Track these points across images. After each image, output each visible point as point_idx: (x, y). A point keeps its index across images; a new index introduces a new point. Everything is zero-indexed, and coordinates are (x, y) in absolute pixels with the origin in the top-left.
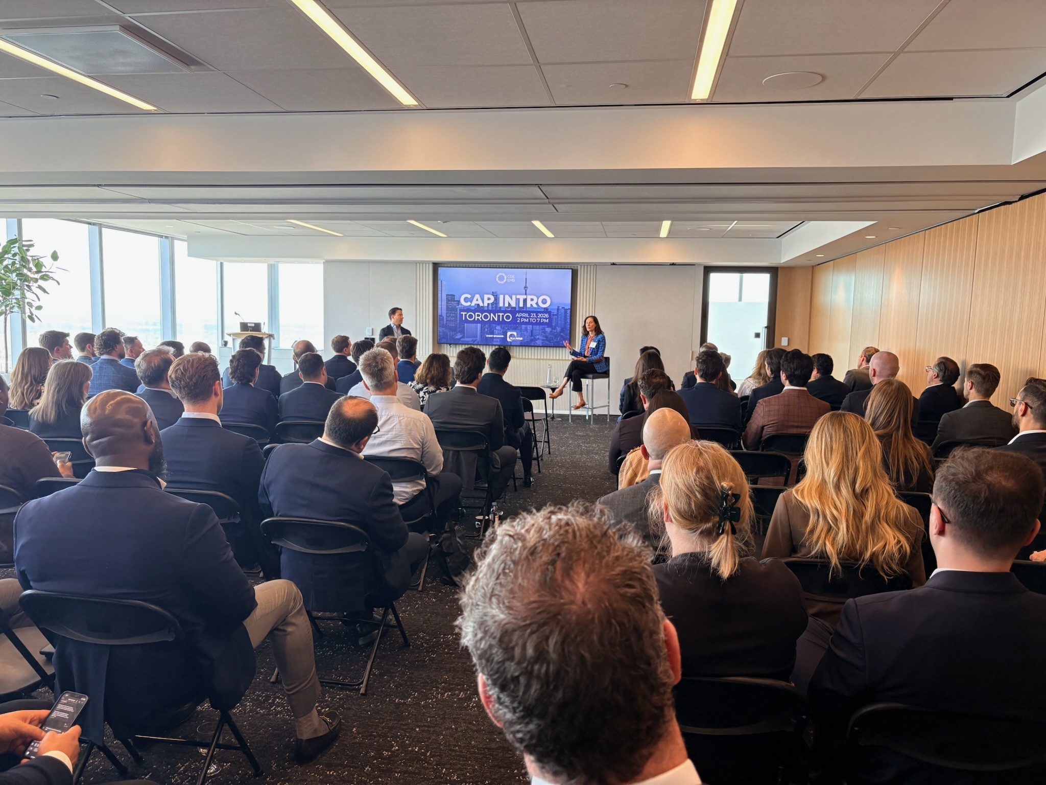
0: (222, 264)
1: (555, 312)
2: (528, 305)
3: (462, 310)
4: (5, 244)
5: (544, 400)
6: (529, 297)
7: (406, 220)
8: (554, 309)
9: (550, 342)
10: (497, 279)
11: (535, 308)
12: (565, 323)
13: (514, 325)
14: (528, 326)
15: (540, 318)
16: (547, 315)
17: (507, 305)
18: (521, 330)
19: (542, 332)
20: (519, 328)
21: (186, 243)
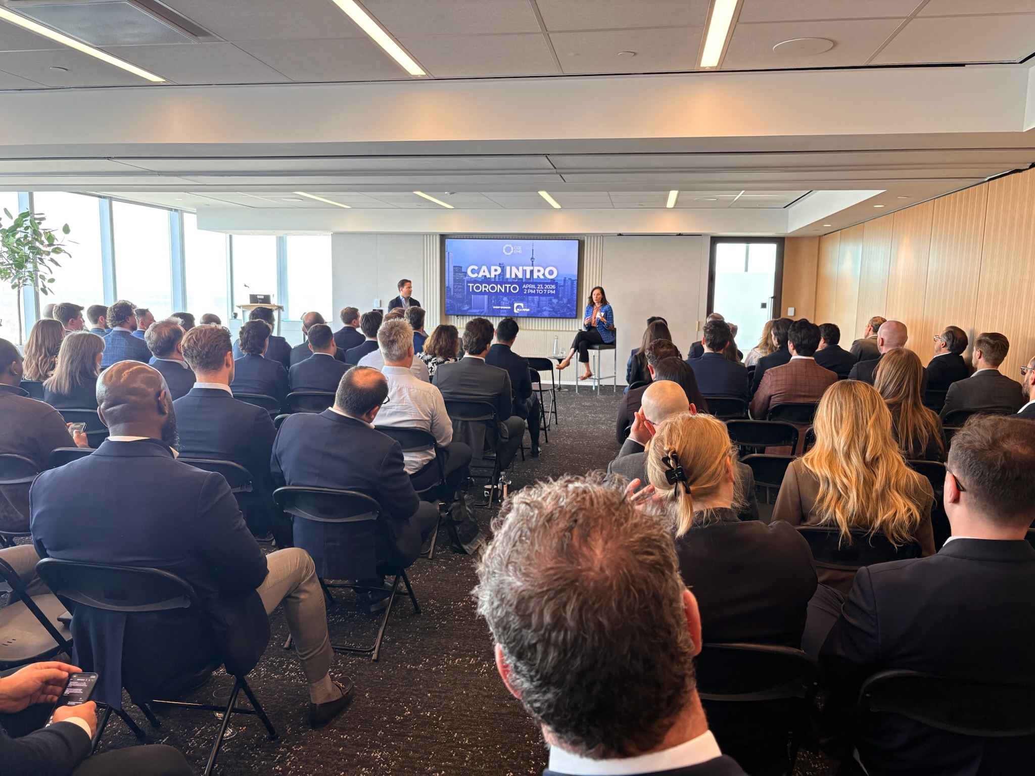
0: (231, 236)
1: (562, 283)
2: (535, 277)
3: (469, 282)
4: (17, 217)
5: (551, 371)
6: (536, 269)
7: (412, 191)
8: (561, 280)
9: (557, 313)
10: (504, 251)
11: (542, 279)
12: (572, 295)
13: (522, 296)
14: (535, 297)
15: (547, 289)
16: (553, 287)
17: (513, 276)
18: (528, 301)
19: (549, 303)
20: (526, 300)
21: (195, 216)
